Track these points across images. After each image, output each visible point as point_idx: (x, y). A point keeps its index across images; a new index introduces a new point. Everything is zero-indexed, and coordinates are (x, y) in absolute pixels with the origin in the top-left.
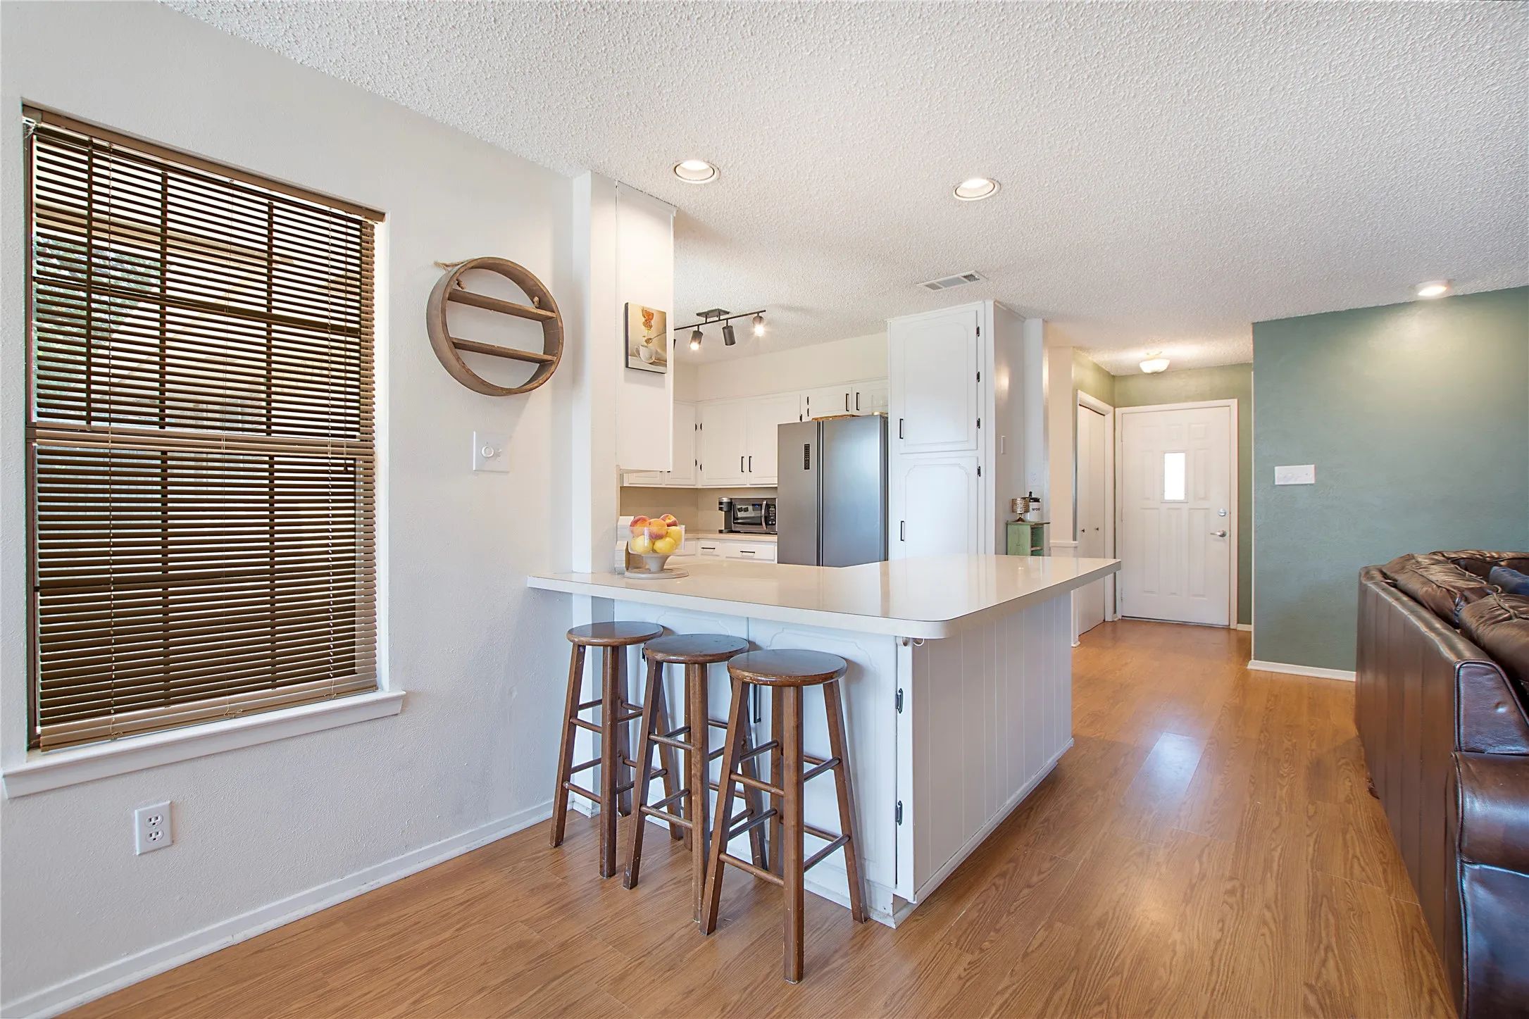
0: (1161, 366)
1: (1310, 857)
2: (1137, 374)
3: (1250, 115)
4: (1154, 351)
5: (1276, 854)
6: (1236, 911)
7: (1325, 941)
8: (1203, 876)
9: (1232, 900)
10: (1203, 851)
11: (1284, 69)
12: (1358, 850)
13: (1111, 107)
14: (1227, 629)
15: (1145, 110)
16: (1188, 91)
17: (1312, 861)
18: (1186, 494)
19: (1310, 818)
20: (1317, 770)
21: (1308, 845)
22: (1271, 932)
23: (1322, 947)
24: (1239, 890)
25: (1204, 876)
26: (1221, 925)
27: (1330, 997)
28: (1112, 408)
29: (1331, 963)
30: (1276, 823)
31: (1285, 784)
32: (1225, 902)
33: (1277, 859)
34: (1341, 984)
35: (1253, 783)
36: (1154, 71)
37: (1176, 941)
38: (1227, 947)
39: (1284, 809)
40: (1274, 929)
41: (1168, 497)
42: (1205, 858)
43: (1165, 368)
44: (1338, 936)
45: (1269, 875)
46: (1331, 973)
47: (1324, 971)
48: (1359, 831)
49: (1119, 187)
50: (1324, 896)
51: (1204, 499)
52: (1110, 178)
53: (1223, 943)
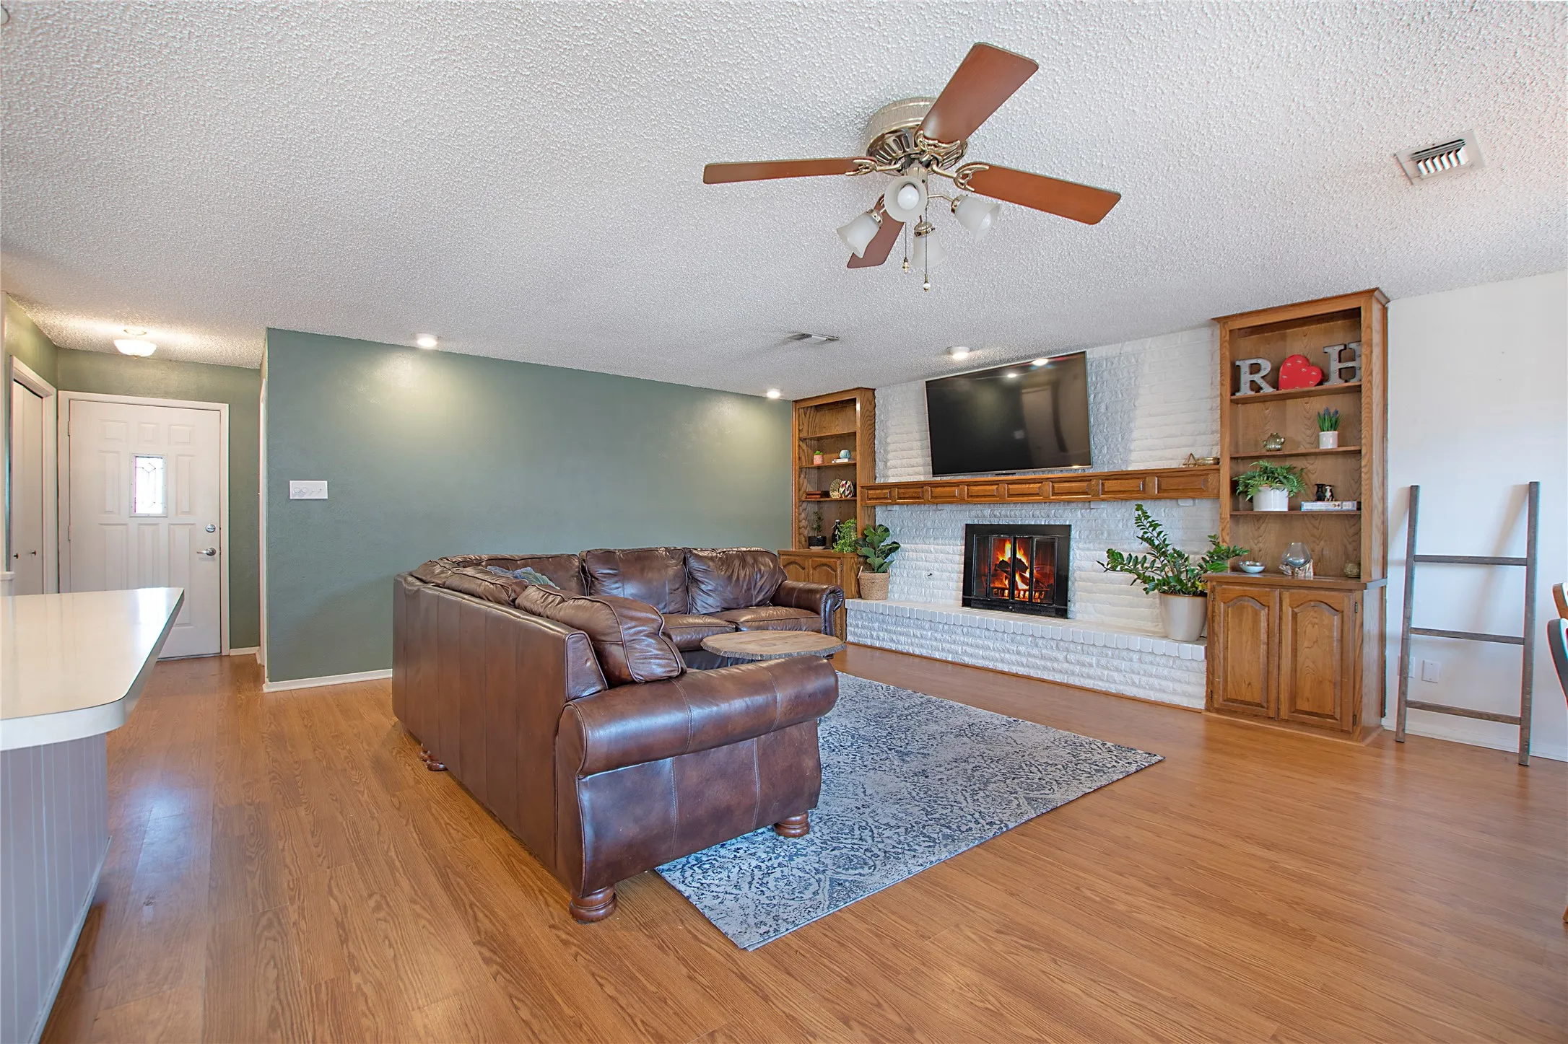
0: (146, 350)
1: (418, 842)
2: (108, 353)
3: (377, 132)
4: (135, 329)
5: (392, 853)
6: (391, 922)
7: (467, 902)
8: (344, 909)
9: (382, 914)
10: (330, 887)
11: (425, 110)
12: (446, 818)
13: (247, 33)
14: (219, 656)
15: (284, 63)
16: (337, 74)
17: (421, 844)
18: (166, 507)
19: (398, 809)
20: (380, 766)
21: (411, 833)
22: (428, 921)
23: (468, 907)
24: (383, 902)
25: (345, 907)
26: (387, 942)
27: (495, 941)
28: (55, 390)
29: (480, 915)
30: (377, 828)
31: (362, 789)
32: (378, 920)
33: (395, 858)
34: (494, 925)
35: (336, 800)
36: (316, 30)
37: (359, 984)
38: (404, 958)
39: (375, 811)
40: (428, 917)
41: (141, 510)
42: (335, 891)
43: (150, 354)
44: (472, 892)
45: (397, 874)
46: (486, 924)
47: (479, 925)
48: (438, 803)
49: (204, 125)
50: (445, 867)
51: (189, 513)
52: (199, 110)
53: (398, 956)
